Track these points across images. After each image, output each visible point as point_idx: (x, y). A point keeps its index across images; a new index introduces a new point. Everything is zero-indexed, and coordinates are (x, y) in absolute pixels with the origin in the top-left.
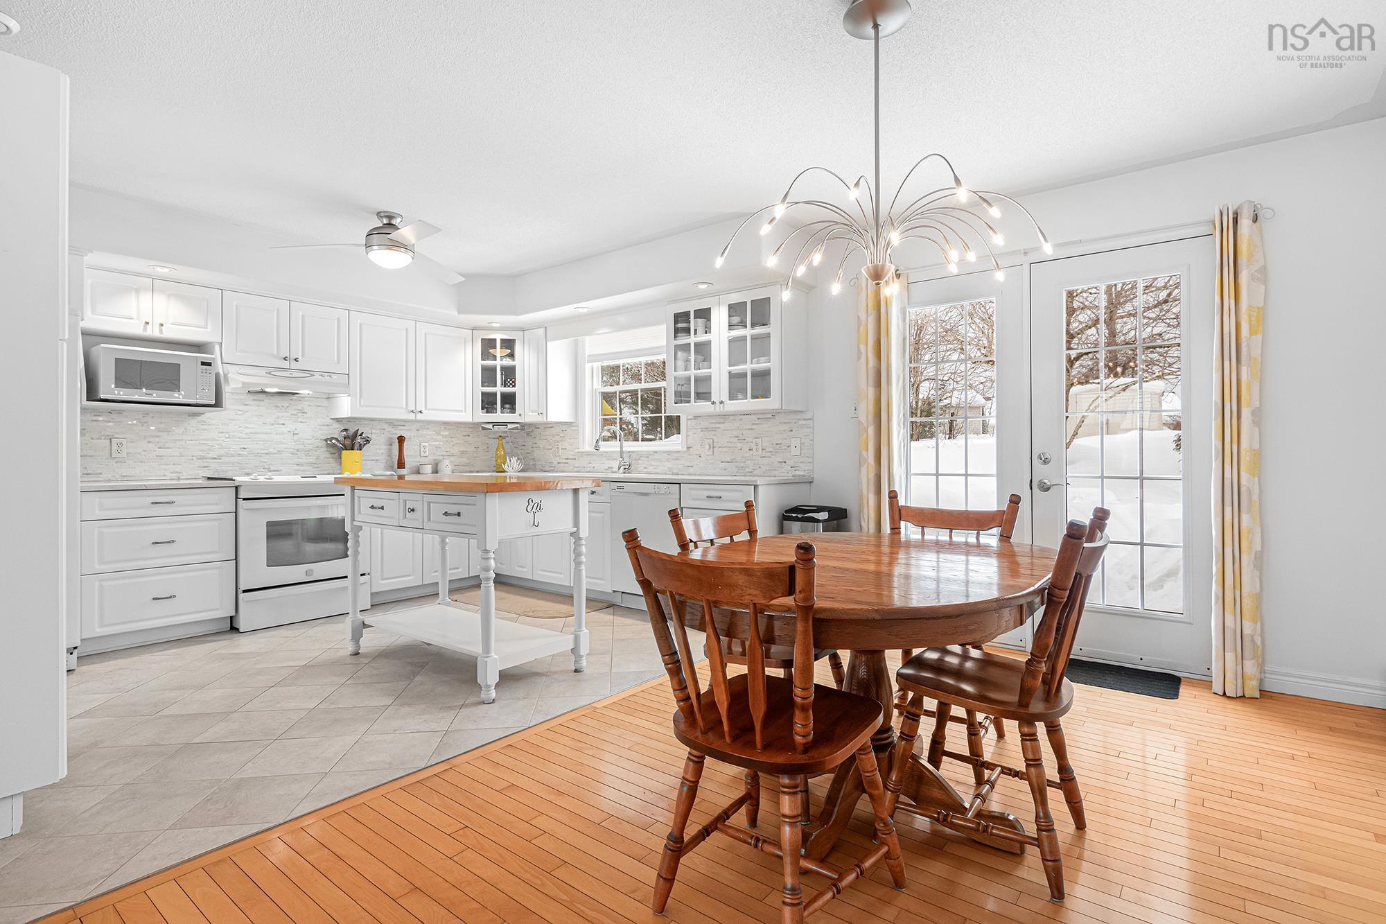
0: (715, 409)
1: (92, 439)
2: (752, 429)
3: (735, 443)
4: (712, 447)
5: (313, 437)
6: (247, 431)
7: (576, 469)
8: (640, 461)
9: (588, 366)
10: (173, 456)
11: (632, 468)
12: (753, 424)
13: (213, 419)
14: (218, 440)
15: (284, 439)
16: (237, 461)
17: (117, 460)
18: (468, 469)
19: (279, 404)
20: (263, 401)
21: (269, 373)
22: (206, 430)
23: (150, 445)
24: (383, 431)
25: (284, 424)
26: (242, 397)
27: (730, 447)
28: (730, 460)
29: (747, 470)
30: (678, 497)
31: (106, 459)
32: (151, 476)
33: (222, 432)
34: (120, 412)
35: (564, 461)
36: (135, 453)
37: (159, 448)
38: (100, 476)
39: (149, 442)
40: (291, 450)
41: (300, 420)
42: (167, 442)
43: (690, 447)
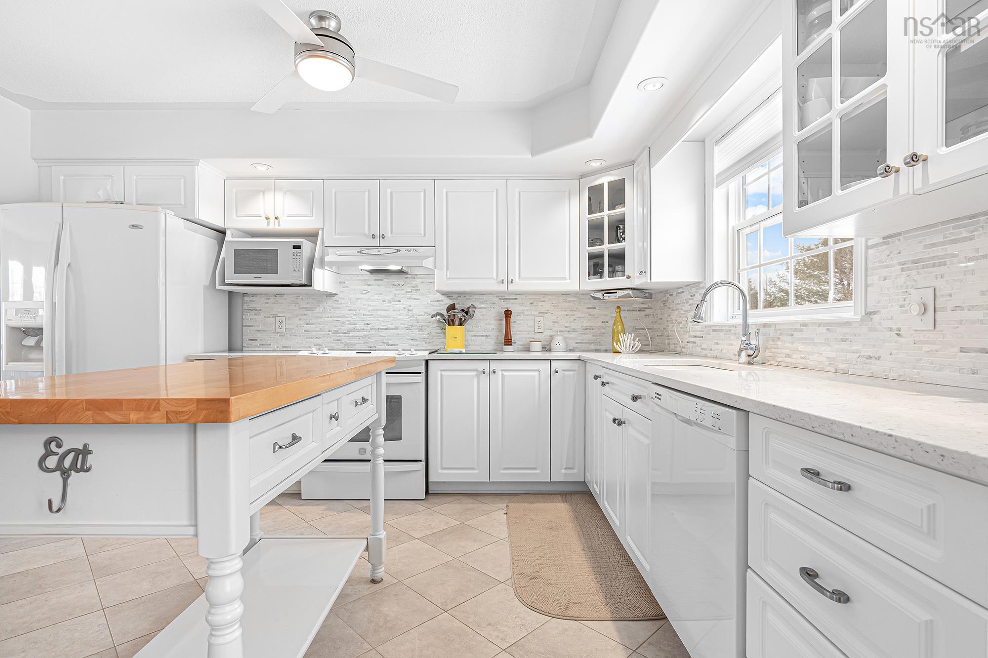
1: (265, 317)
5: (426, 313)
6: (370, 308)
8: (779, 343)
9: (719, 192)
10: (316, 331)
13: (343, 299)
14: (348, 317)
15: (400, 315)
16: (362, 335)
17: (280, 334)
18: (593, 347)
19: (396, 283)
20: (382, 280)
21: (360, 252)
22: (339, 308)
23: (301, 322)
24: (493, 306)
25: (400, 301)
26: (366, 278)
31: (274, 333)
32: (301, 347)
33: (350, 310)
34: (281, 295)
36: (291, 329)
37: (306, 324)
38: (270, 346)
39: (300, 319)
40: (406, 326)
41: (414, 296)
42: (311, 319)
43: (875, 313)
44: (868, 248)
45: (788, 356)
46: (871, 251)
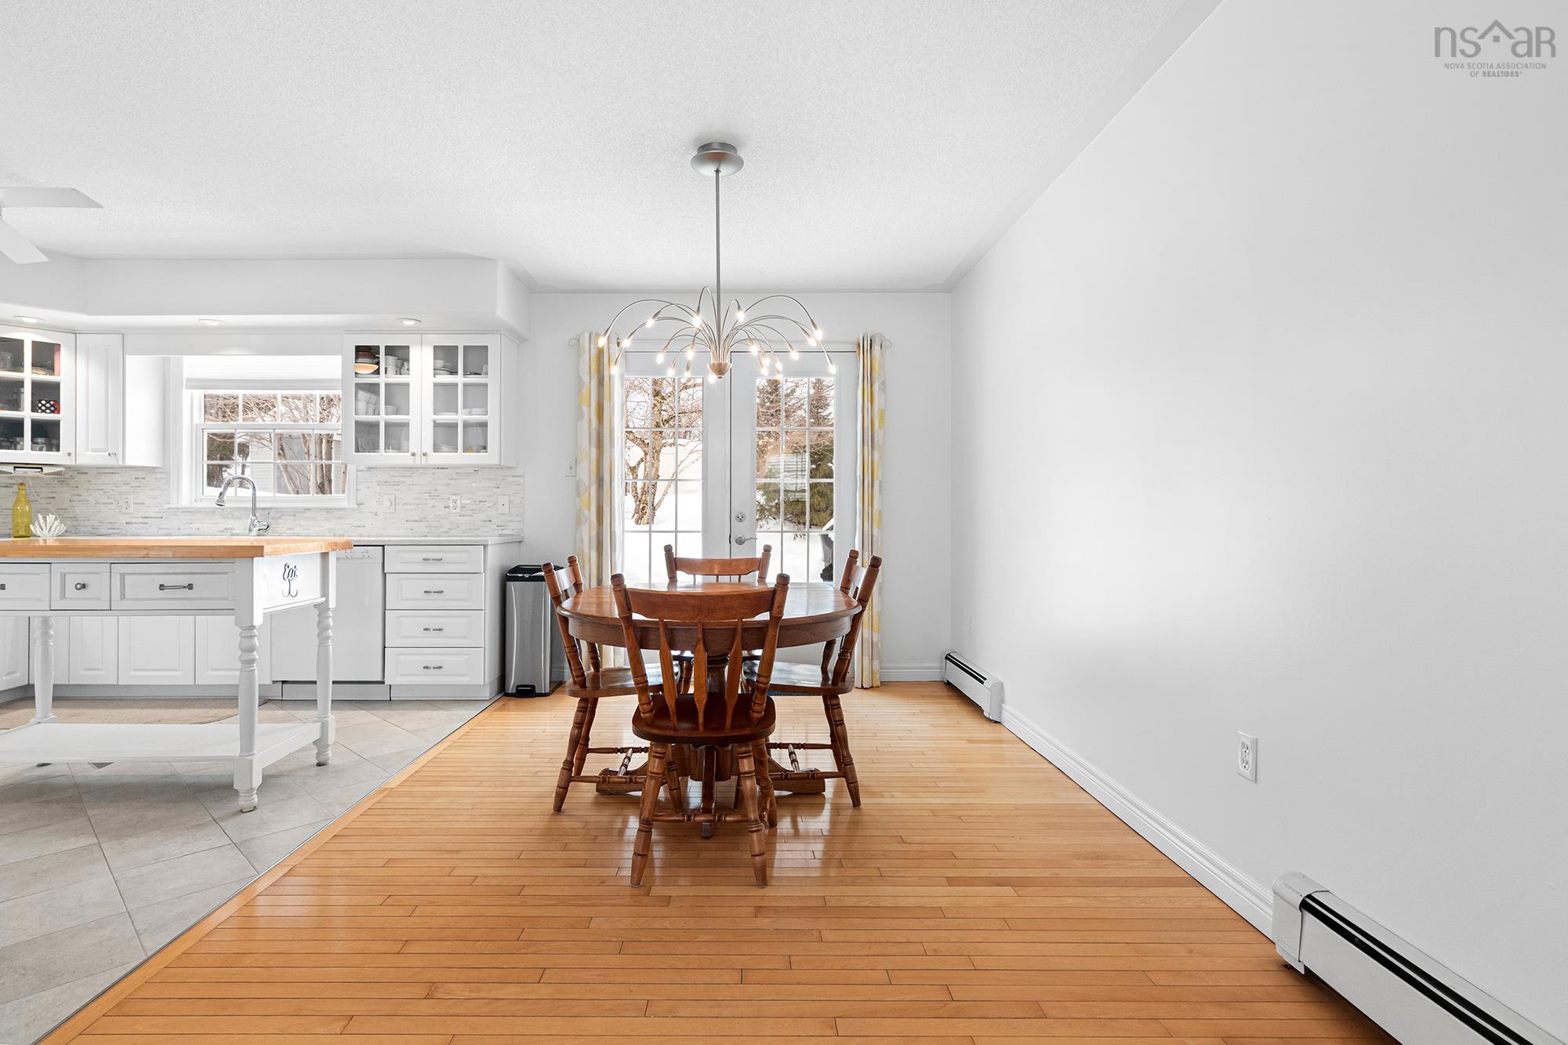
0: (414, 461)
2: (448, 485)
3: (426, 499)
4: (394, 503)
7: (165, 532)
8: (280, 521)
9: (186, 394)
11: (270, 529)
12: (450, 479)
27: (419, 504)
28: (417, 519)
29: (442, 530)
30: (381, 561)
35: (140, 520)
43: (362, 504)
44: (358, 471)
45: (291, 529)
46: (359, 473)
